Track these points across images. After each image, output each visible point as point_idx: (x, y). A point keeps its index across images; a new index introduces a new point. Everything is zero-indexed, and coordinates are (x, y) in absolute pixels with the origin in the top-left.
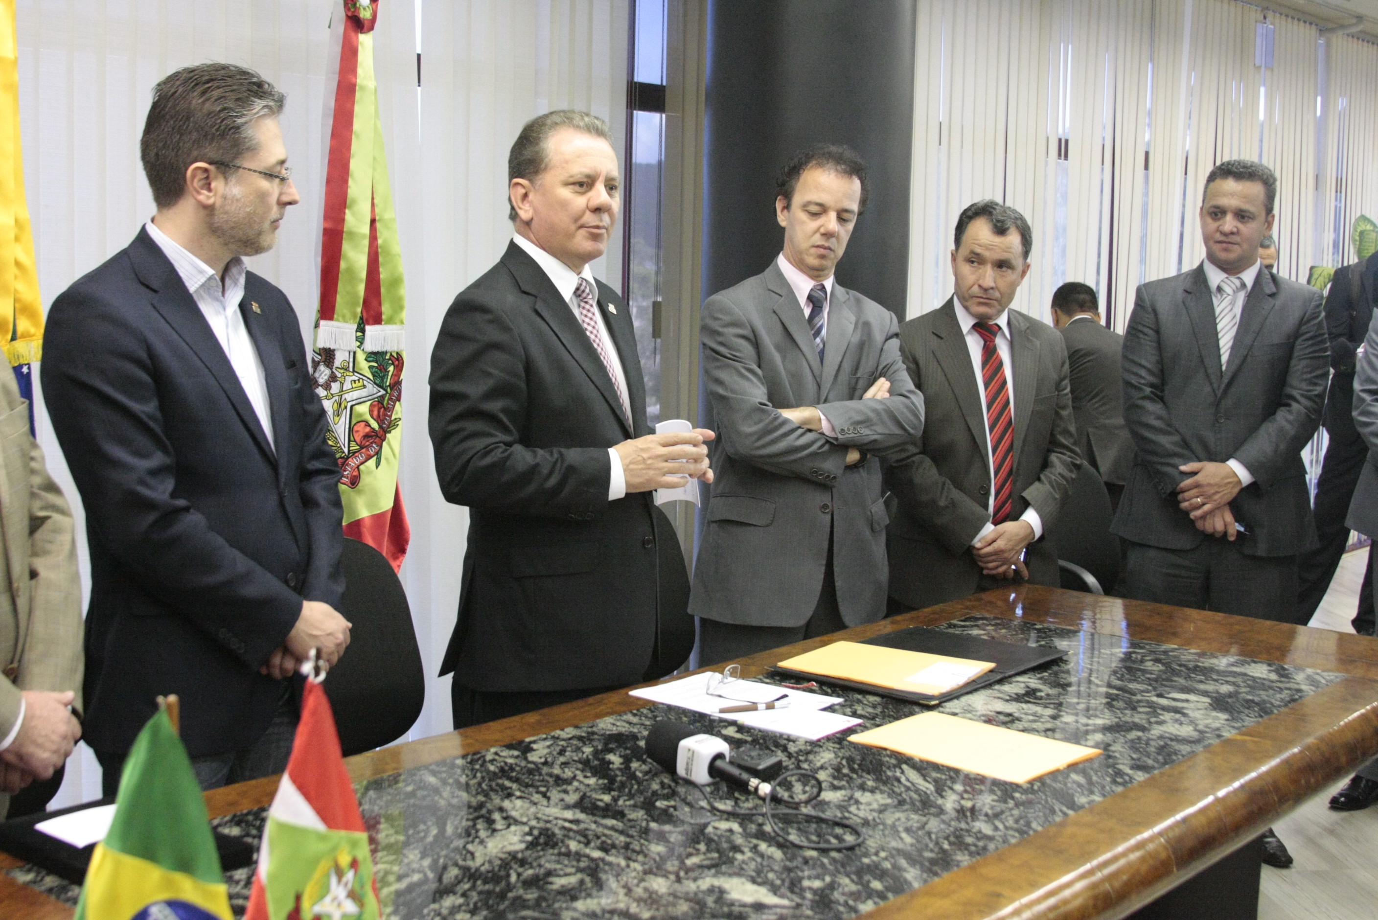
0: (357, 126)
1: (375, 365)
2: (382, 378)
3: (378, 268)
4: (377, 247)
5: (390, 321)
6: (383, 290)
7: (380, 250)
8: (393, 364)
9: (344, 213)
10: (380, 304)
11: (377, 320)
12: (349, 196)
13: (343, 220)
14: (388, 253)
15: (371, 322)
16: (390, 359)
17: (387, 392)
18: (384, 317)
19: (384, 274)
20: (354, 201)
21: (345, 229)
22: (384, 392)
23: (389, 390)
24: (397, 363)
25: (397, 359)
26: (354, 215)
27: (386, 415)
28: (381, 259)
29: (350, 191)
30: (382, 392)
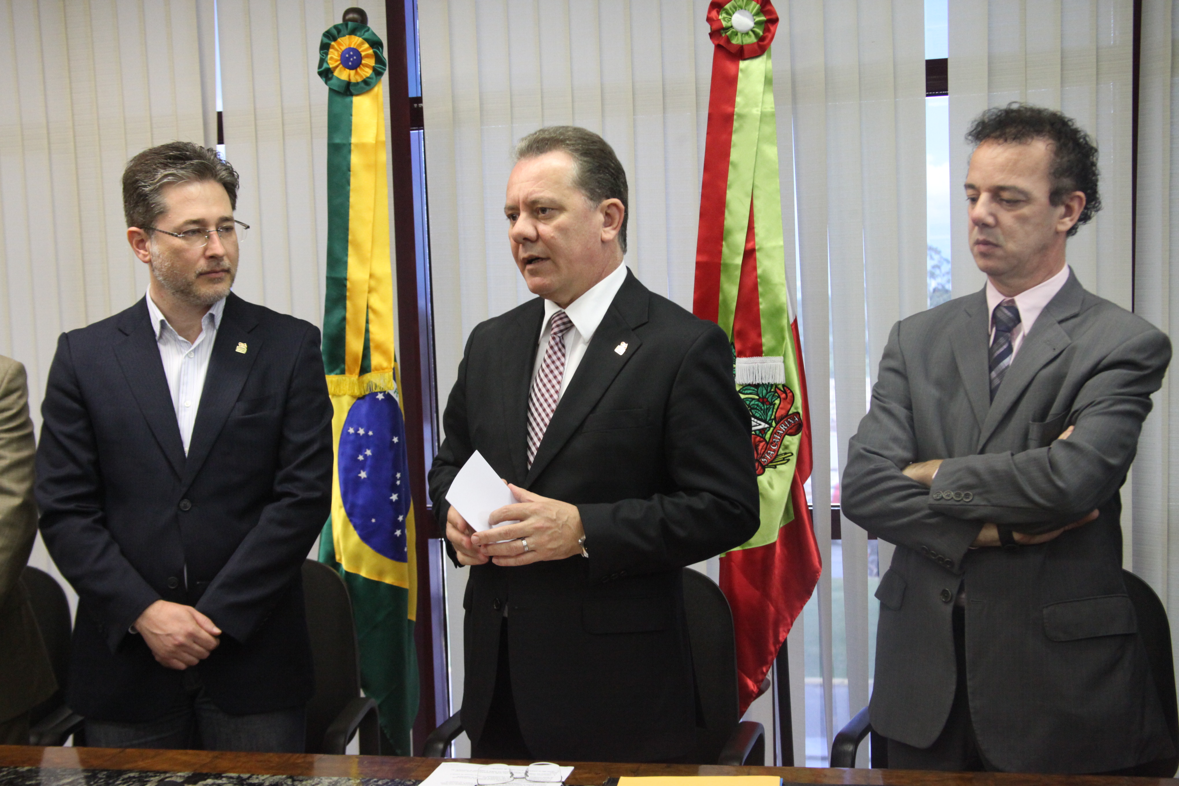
0: (734, 155)
1: (757, 397)
2: (766, 412)
3: (758, 298)
4: (756, 277)
5: (773, 352)
6: (763, 321)
7: (759, 280)
8: (779, 397)
9: (722, 246)
10: (760, 335)
11: (756, 351)
12: (725, 228)
13: (720, 252)
14: (767, 282)
15: (748, 354)
16: (775, 392)
17: (771, 425)
18: (764, 348)
19: (763, 305)
20: (730, 232)
21: (722, 262)
22: (767, 426)
23: (774, 424)
24: (783, 396)
25: (785, 392)
26: (728, 246)
27: (767, 449)
28: (760, 289)
29: (726, 223)
30: (763, 425)
